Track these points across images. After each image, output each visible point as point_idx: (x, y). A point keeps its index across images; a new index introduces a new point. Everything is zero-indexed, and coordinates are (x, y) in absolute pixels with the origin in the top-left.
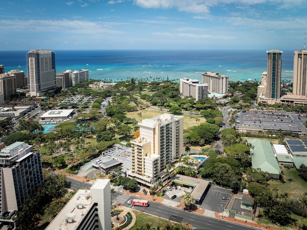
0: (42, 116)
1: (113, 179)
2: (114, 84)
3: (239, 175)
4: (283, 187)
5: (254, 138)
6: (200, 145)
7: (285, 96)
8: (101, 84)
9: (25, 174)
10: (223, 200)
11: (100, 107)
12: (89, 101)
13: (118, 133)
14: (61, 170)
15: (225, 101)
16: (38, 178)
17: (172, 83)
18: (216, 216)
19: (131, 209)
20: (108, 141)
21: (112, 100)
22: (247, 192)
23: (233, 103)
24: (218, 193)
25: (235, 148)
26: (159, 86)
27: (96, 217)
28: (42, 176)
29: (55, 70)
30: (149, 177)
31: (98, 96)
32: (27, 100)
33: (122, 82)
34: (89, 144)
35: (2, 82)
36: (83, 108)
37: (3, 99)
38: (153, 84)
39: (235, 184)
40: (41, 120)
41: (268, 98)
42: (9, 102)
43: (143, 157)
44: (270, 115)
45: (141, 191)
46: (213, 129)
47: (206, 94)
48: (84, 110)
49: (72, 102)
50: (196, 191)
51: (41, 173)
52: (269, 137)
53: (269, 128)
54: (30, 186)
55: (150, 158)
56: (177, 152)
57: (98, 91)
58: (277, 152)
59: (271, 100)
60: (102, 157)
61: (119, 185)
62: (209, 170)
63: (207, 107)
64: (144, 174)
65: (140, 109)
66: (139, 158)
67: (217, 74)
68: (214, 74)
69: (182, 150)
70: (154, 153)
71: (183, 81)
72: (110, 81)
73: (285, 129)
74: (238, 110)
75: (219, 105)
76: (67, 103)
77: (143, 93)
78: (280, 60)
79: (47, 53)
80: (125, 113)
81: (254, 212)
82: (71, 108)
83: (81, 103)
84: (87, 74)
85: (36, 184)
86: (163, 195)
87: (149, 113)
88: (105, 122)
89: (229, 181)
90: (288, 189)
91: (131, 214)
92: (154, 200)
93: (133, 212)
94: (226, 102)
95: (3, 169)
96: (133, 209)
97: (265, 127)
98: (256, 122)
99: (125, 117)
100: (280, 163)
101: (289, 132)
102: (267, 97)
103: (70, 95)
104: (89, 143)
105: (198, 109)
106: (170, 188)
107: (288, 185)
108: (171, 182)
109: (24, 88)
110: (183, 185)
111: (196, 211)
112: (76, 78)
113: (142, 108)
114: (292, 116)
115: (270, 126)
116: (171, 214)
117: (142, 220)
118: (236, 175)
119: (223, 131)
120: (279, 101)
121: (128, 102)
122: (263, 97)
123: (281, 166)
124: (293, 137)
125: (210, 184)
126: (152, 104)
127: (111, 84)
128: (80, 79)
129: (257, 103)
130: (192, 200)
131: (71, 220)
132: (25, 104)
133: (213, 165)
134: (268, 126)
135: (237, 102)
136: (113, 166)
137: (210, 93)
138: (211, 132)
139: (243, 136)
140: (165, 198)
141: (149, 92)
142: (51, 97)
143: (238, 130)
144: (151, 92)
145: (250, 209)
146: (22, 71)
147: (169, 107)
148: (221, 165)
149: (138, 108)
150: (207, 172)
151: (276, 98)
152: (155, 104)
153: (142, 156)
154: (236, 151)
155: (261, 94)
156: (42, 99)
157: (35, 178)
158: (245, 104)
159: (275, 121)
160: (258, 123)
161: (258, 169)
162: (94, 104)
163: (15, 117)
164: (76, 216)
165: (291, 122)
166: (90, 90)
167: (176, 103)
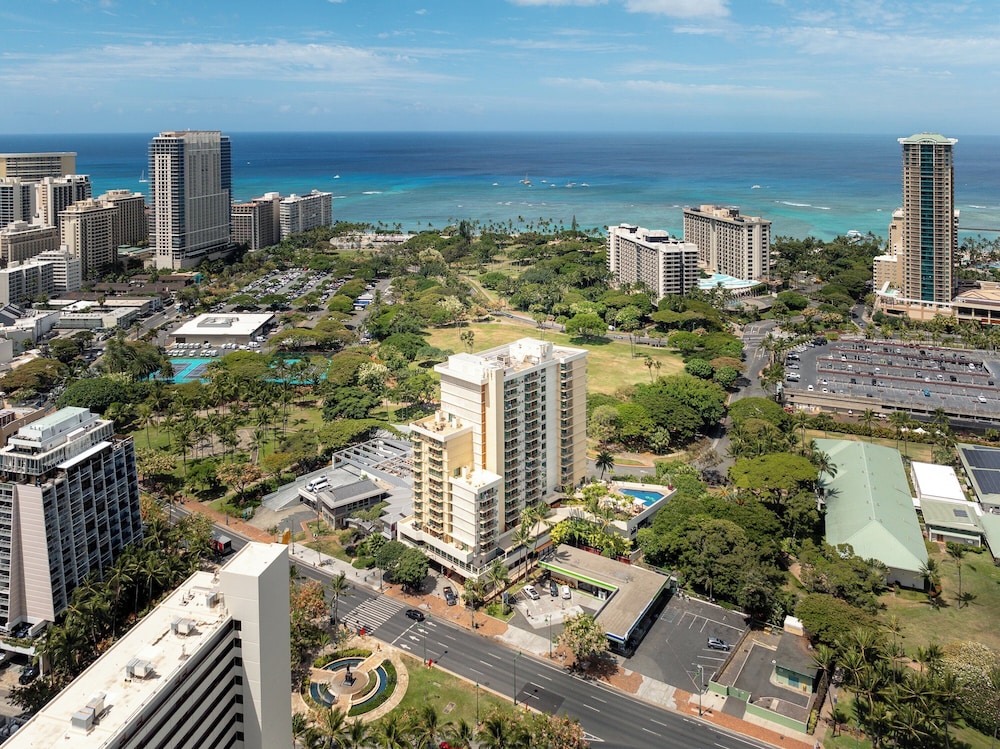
0: (179, 332)
1: (357, 543)
2: (406, 237)
3: (770, 565)
4: (936, 622)
5: (847, 436)
6: (653, 449)
7: (971, 294)
8: (368, 237)
9: (82, 509)
10: (710, 647)
11: (354, 310)
12: (322, 291)
13: (392, 395)
14: (206, 503)
15: (760, 303)
16: (125, 524)
17: (588, 241)
18: (679, 704)
19: (396, 649)
20: (357, 418)
21: (391, 287)
22: (798, 629)
23: (784, 312)
24: (697, 621)
25: (765, 467)
26: (543, 246)
27: (235, 667)
28: (136, 519)
29: (230, 191)
30: (465, 547)
31: (352, 273)
32: (144, 280)
33: (431, 233)
34: (301, 426)
35: (79, 226)
36: (301, 309)
37: (80, 274)
38: (525, 239)
39: (753, 595)
40: (175, 344)
41: (910, 300)
42: (94, 285)
43: (445, 478)
44: (913, 357)
45: (438, 593)
46: (701, 397)
47: (692, 278)
48: (304, 318)
49: (273, 291)
50: (618, 608)
51: (135, 508)
52: (900, 436)
53: (902, 402)
54: (99, 546)
55: (470, 483)
56: (564, 469)
57: (355, 260)
58: (923, 492)
59: (920, 307)
60: (331, 469)
61: (371, 566)
62: (669, 540)
63: (694, 320)
64: (451, 535)
65: (475, 321)
66: (435, 482)
67: (733, 213)
68: (720, 214)
69: (583, 464)
70: (484, 467)
71: (619, 232)
72: (394, 228)
73: (964, 410)
74: (799, 338)
75: (735, 317)
76: (256, 292)
77: (491, 268)
78: (947, 169)
79: (207, 141)
80: (425, 330)
81: (819, 705)
82: (268, 309)
83: (300, 294)
84: (328, 207)
85: (116, 542)
86: (507, 613)
87: (501, 333)
88: (358, 357)
89: (734, 582)
90: (956, 631)
91: (393, 669)
92: (477, 627)
93: (403, 661)
94: (762, 306)
95: (20, 487)
96: (403, 652)
97: (889, 401)
98: (858, 379)
99: (422, 344)
100: (932, 531)
101: (977, 421)
102: (906, 294)
103: (269, 270)
104: (303, 421)
105: (663, 327)
106: (532, 591)
107: (956, 615)
108: (539, 570)
109: (141, 243)
110: (579, 582)
111: (611, 677)
112: (293, 218)
113: (484, 318)
114: (993, 364)
115: (906, 398)
116: (526, 681)
117: (426, 693)
118: (761, 561)
119: (736, 405)
120: (950, 310)
121: (440, 296)
122: (894, 294)
123: (936, 541)
124: (991, 440)
125: (672, 587)
126: (514, 306)
127: (397, 238)
128: (306, 222)
129: (870, 314)
130: (595, 638)
131: (143, 670)
132: (137, 293)
133: (685, 522)
134: (899, 395)
135: (800, 307)
136: (361, 502)
137: (708, 274)
138: (694, 407)
139: (801, 427)
140: (513, 624)
141: (511, 267)
142: (214, 272)
143: (792, 403)
144: (516, 268)
145: (805, 689)
146: (138, 195)
147: (565, 318)
148: (711, 522)
149: (468, 316)
150: (661, 542)
151: (940, 300)
152: (524, 306)
153: (445, 475)
154: (767, 479)
155: (887, 284)
156: (186, 279)
157: (113, 523)
158: (825, 316)
159: (927, 379)
160: (863, 384)
161: (842, 547)
162: (336, 298)
163: (103, 331)
164: (163, 658)
165: (987, 386)
166: (332, 254)
167: (591, 306)
